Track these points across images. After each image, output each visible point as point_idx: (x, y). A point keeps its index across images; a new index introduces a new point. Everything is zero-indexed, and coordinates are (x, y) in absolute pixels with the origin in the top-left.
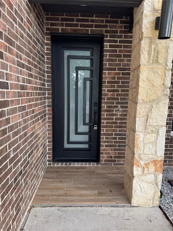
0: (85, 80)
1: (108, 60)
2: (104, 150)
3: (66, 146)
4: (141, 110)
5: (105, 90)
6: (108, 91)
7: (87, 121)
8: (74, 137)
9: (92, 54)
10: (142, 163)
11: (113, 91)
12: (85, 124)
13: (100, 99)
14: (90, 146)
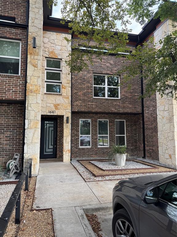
0: (52, 130)
1: (59, 125)
2: (58, 153)
3: (45, 153)
4: (65, 138)
5: (58, 134)
6: (59, 134)
7: (52, 144)
8: (48, 150)
9: (54, 123)
10: (65, 151)
11: (61, 134)
12: (51, 145)
13: (57, 136)
14: (53, 153)
